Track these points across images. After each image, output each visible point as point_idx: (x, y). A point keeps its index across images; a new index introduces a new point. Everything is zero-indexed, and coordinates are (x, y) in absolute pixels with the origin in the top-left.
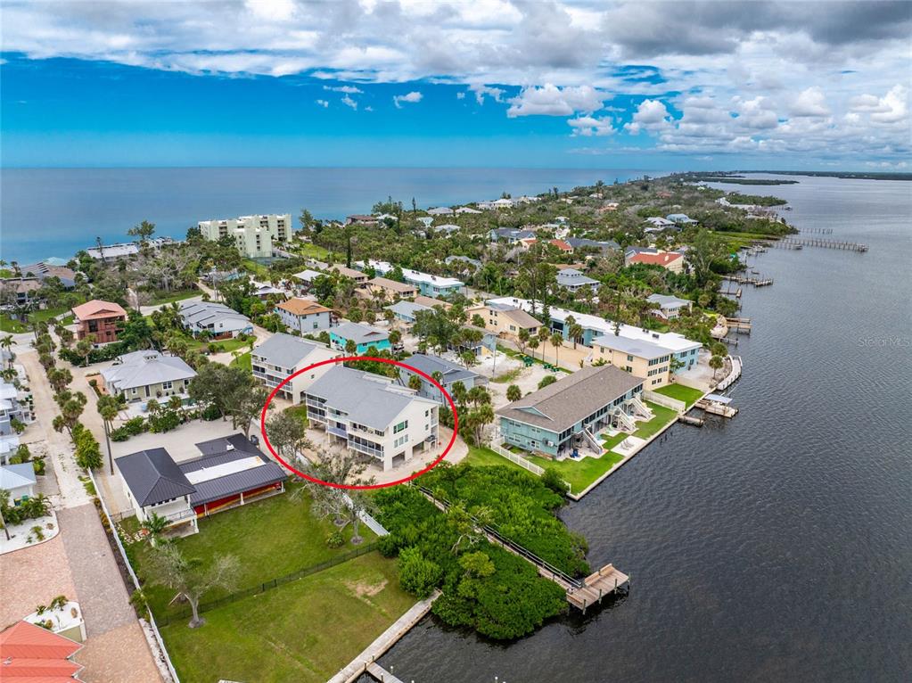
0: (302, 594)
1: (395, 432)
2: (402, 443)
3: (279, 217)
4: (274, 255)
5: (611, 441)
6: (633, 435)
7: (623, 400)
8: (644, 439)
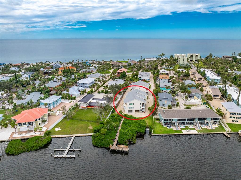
1: (129, 105)
2: (131, 108)
4: (187, 64)
5: (187, 128)
6: (196, 130)
7: (204, 120)
8: (198, 132)
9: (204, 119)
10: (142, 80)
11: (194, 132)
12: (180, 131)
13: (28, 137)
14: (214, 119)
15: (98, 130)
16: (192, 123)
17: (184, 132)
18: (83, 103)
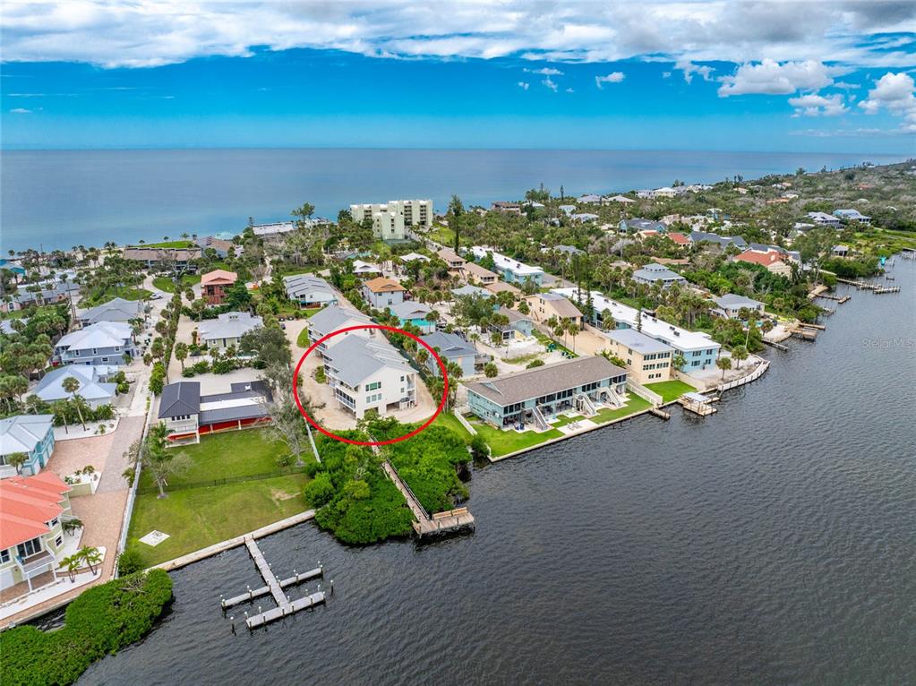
0: (239, 491)
1: (367, 390)
2: (375, 400)
3: (422, 202)
4: (406, 237)
5: (565, 421)
6: (590, 419)
7: (595, 388)
8: (598, 423)
9: (594, 386)
10: (309, 304)
11: (587, 425)
12: (554, 433)
13: (64, 601)
14: (615, 380)
15: (328, 492)
16: (566, 405)
17: (567, 431)
18: (173, 419)
